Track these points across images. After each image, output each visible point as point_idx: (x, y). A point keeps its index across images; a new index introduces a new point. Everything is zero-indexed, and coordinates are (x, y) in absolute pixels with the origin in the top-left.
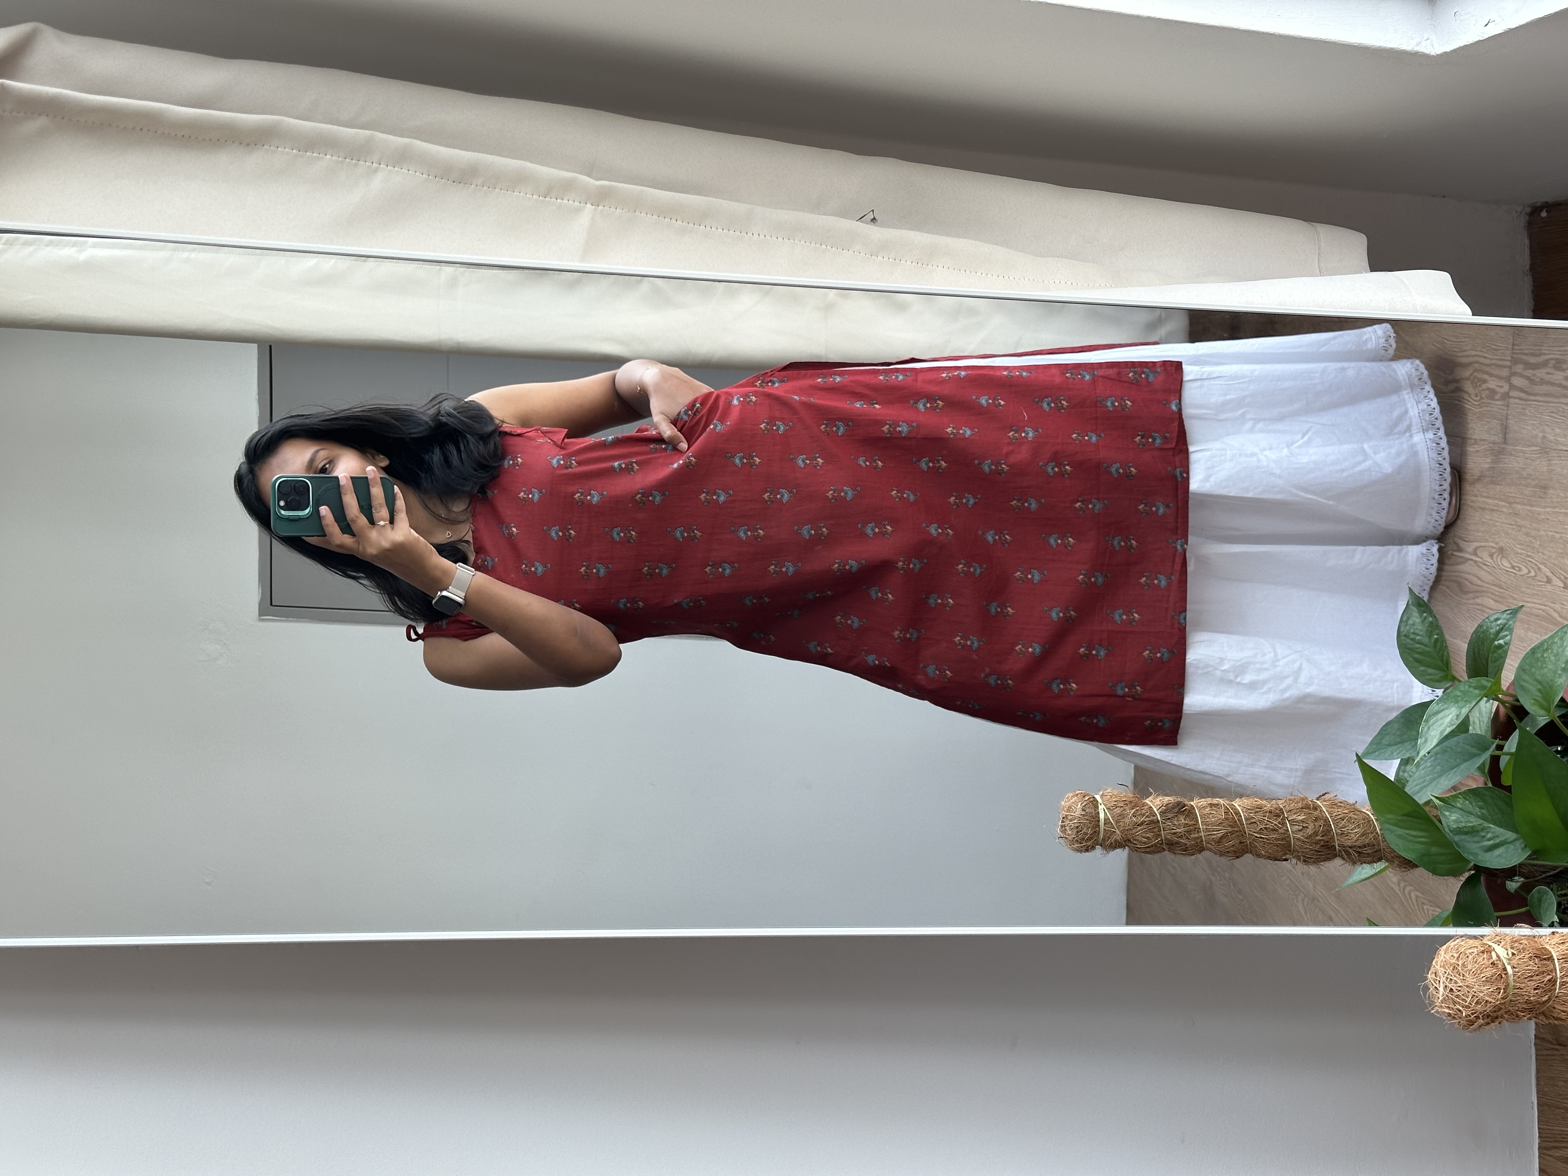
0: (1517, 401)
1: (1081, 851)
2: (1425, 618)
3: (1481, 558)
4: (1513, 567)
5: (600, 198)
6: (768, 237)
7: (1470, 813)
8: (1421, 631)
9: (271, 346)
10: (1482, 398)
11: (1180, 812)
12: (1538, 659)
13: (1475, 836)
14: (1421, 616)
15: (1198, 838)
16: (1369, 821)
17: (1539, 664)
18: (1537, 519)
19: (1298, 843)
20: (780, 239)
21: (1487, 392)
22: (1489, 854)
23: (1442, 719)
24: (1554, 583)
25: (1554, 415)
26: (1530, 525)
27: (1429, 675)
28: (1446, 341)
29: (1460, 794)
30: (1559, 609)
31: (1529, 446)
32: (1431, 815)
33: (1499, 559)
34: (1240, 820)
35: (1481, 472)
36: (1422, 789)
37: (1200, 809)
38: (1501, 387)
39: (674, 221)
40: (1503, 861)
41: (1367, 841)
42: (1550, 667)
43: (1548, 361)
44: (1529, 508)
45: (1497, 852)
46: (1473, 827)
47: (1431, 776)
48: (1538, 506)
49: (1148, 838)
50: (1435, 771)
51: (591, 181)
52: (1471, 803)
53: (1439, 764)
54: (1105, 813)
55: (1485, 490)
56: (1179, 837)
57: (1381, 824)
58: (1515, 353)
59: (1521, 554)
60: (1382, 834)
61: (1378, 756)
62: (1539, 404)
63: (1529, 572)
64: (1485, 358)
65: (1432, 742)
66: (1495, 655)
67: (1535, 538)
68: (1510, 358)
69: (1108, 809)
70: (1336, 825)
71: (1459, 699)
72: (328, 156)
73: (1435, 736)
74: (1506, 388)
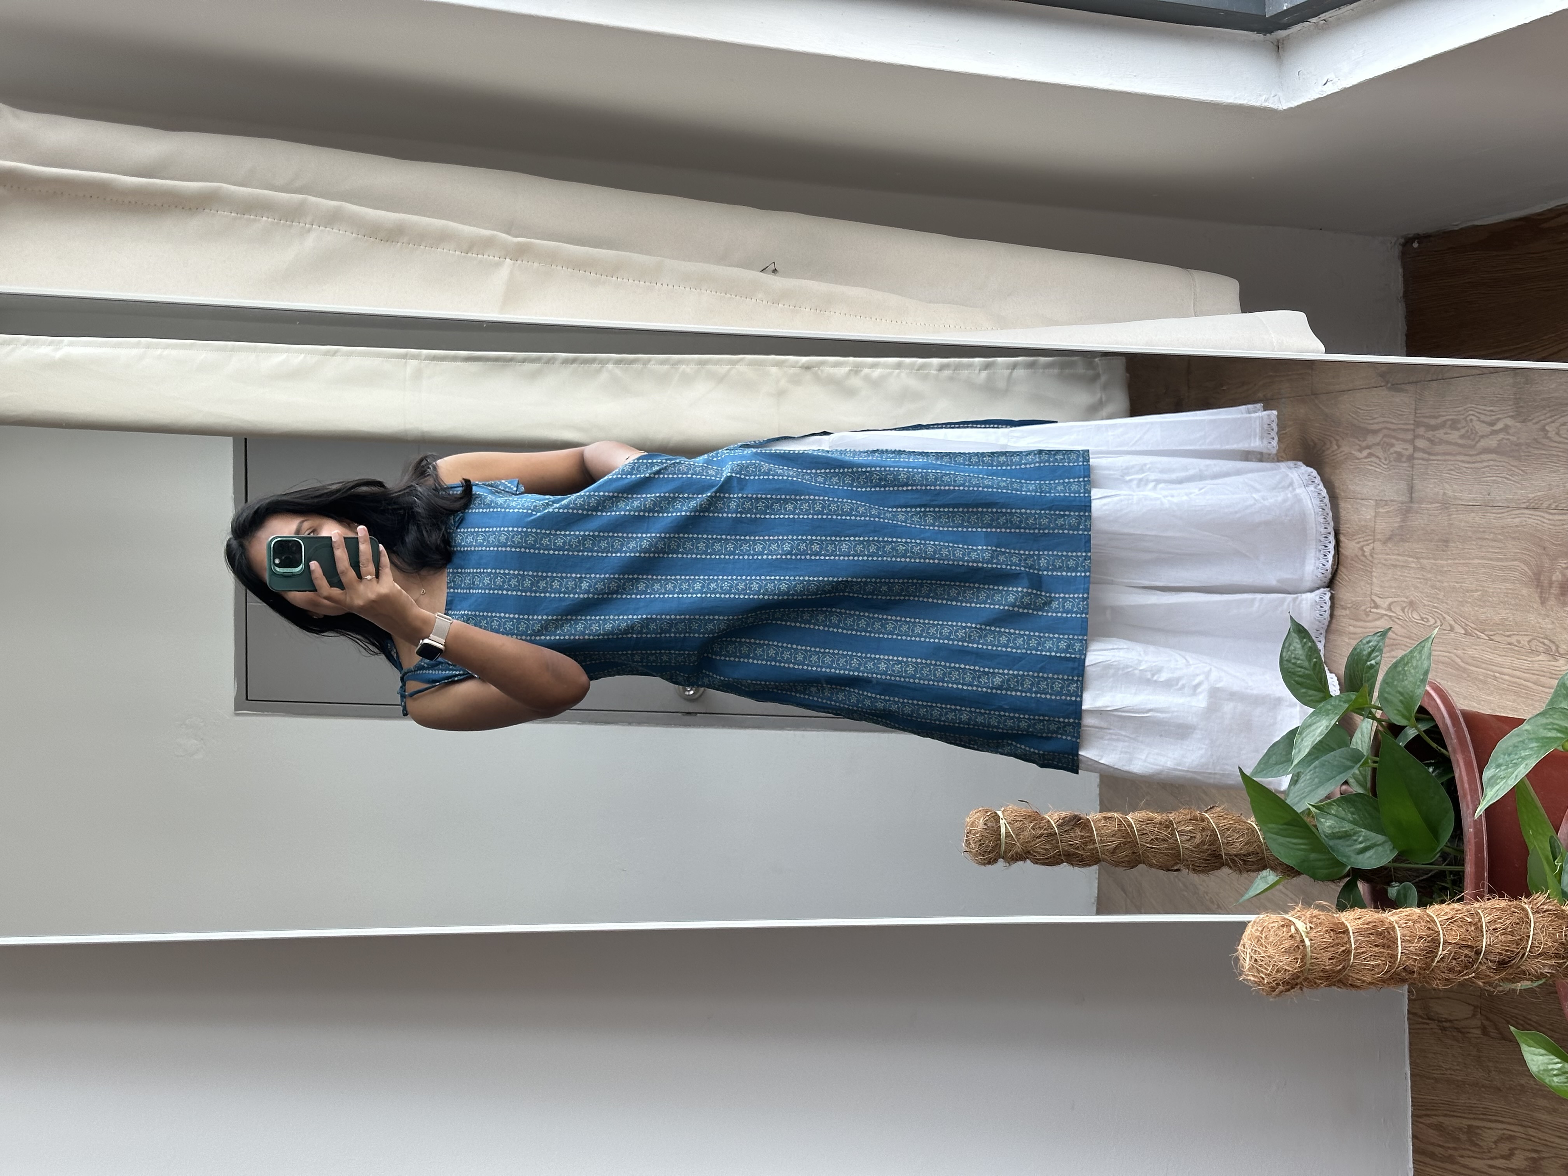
0: (1420, 461)
1: (984, 864)
2: (1305, 643)
3: (1395, 613)
4: (1422, 619)
5: (519, 253)
6: (676, 287)
7: (1343, 819)
8: (1301, 655)
9: (246, 439)
10: (1390, 461)
11: (1076, 825)
12: (1399, 673)
13: (1348, 840)
14: (1301, 642)
15: (1093, 849)
16: (1253, 830)
17: (1401, 676)
18: (1441, 571)
19: (1187, 852)
20: (688, 289)
21: (1395, 455)
22: (1361, 856)
23: (1314, 730)
24: (1456, 630)
25: (1452, 472)
26: (1435, 577)
27: (1310, 696)
28: (1359, 410)
29: (1334, 801)
30: (1462, 655)
31: (1432, 503)
32: (1310, 825)
33: (1410, 611)
34: (1133, 832)
35: (1392, 531)
36: (1301, 799)
37: (1095, 823)
38: (1406, 449)
39: (587, 273)
40: (1373, 862)
41: (1251, 849)
42: (1411, 679)
43: (1445, 422)
44: (1433, 561)
45: (1368, 854)
46: (1346, 831)
47: (1309, 788)
48: (1442, 559)
49: (1046, 849)
50: (1313, 783)
51: (510, 238)
52: (1344, 809)
53: (1317, 777)
54: (1006, 827)
55: (1396, 548)
56: (1076, 849)
57: (1264, 834)
58: (1418, 417)
59: (1428, 606)
60: (1265, 843)
61: (1265, 774)
62: (1439, 463)
63: (1436, 622)
64: (1392, 423)
65: (1304, 751)
66: (1367, 675)
67: (1439, 590)
68: (1413, 422)
69: (1009, 823)
70: (1222, 835)
71: (1330, 712)
72: (264, 218)
73: (1307, 746)
74: (1411, 450)
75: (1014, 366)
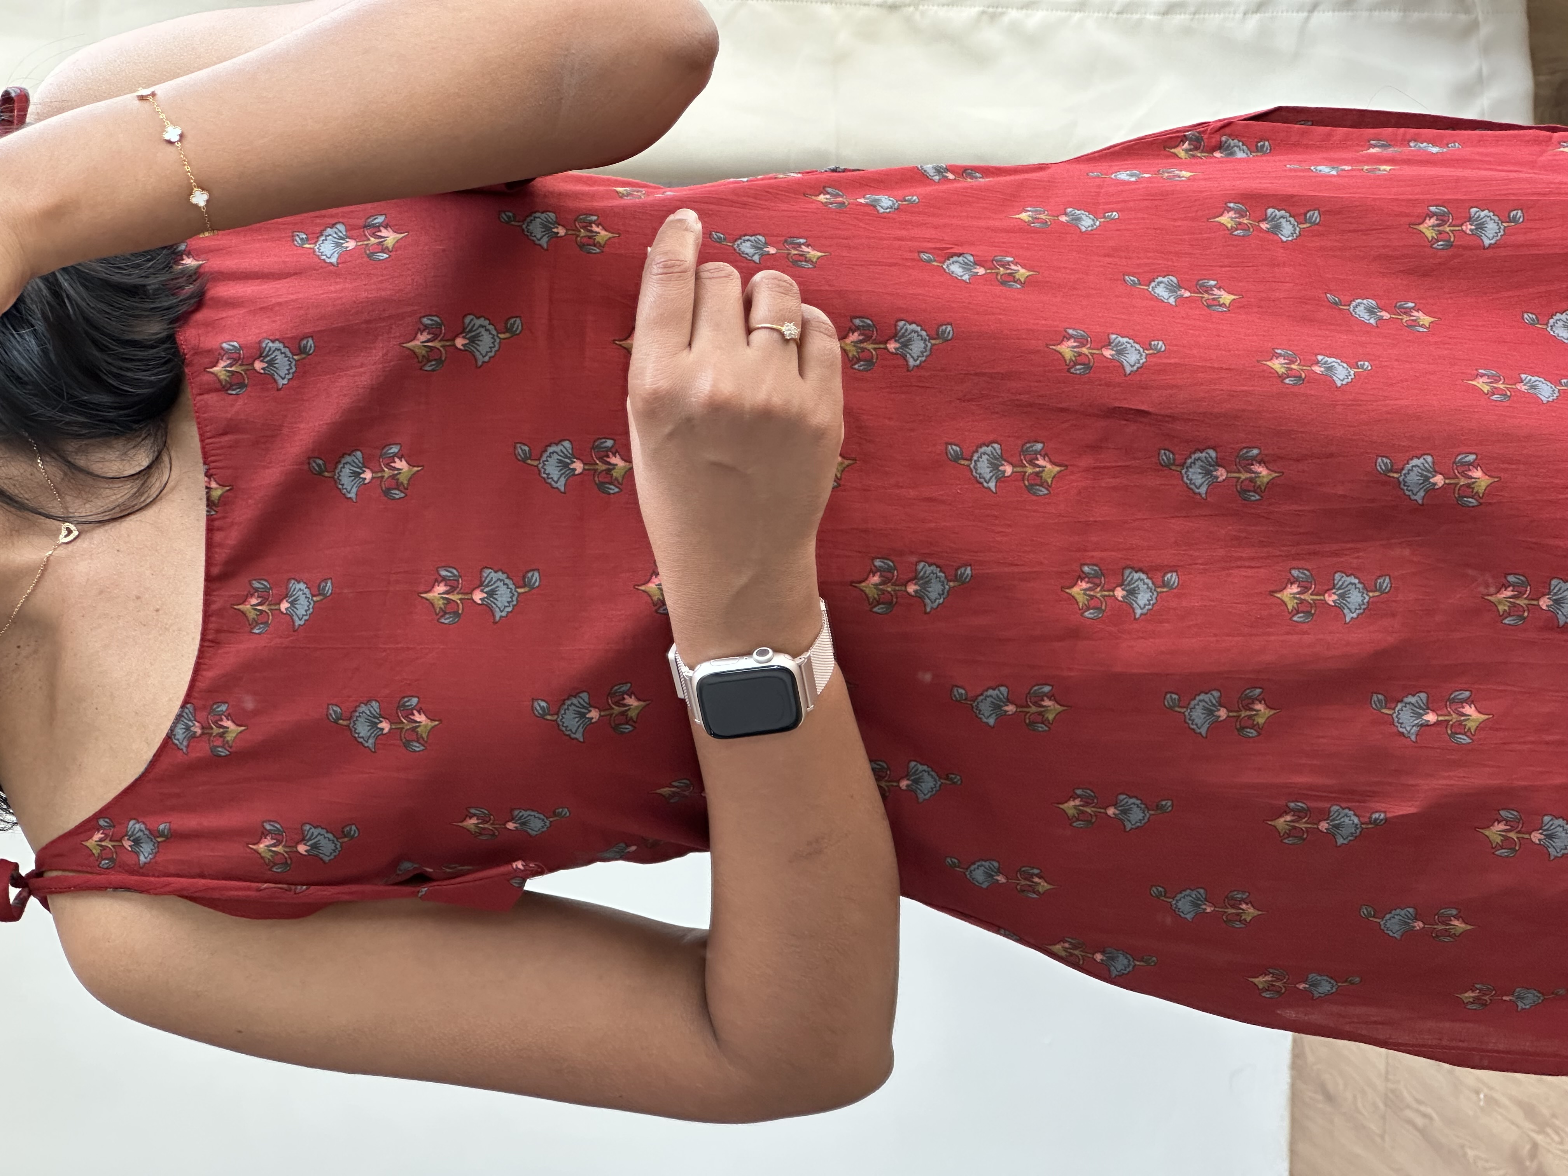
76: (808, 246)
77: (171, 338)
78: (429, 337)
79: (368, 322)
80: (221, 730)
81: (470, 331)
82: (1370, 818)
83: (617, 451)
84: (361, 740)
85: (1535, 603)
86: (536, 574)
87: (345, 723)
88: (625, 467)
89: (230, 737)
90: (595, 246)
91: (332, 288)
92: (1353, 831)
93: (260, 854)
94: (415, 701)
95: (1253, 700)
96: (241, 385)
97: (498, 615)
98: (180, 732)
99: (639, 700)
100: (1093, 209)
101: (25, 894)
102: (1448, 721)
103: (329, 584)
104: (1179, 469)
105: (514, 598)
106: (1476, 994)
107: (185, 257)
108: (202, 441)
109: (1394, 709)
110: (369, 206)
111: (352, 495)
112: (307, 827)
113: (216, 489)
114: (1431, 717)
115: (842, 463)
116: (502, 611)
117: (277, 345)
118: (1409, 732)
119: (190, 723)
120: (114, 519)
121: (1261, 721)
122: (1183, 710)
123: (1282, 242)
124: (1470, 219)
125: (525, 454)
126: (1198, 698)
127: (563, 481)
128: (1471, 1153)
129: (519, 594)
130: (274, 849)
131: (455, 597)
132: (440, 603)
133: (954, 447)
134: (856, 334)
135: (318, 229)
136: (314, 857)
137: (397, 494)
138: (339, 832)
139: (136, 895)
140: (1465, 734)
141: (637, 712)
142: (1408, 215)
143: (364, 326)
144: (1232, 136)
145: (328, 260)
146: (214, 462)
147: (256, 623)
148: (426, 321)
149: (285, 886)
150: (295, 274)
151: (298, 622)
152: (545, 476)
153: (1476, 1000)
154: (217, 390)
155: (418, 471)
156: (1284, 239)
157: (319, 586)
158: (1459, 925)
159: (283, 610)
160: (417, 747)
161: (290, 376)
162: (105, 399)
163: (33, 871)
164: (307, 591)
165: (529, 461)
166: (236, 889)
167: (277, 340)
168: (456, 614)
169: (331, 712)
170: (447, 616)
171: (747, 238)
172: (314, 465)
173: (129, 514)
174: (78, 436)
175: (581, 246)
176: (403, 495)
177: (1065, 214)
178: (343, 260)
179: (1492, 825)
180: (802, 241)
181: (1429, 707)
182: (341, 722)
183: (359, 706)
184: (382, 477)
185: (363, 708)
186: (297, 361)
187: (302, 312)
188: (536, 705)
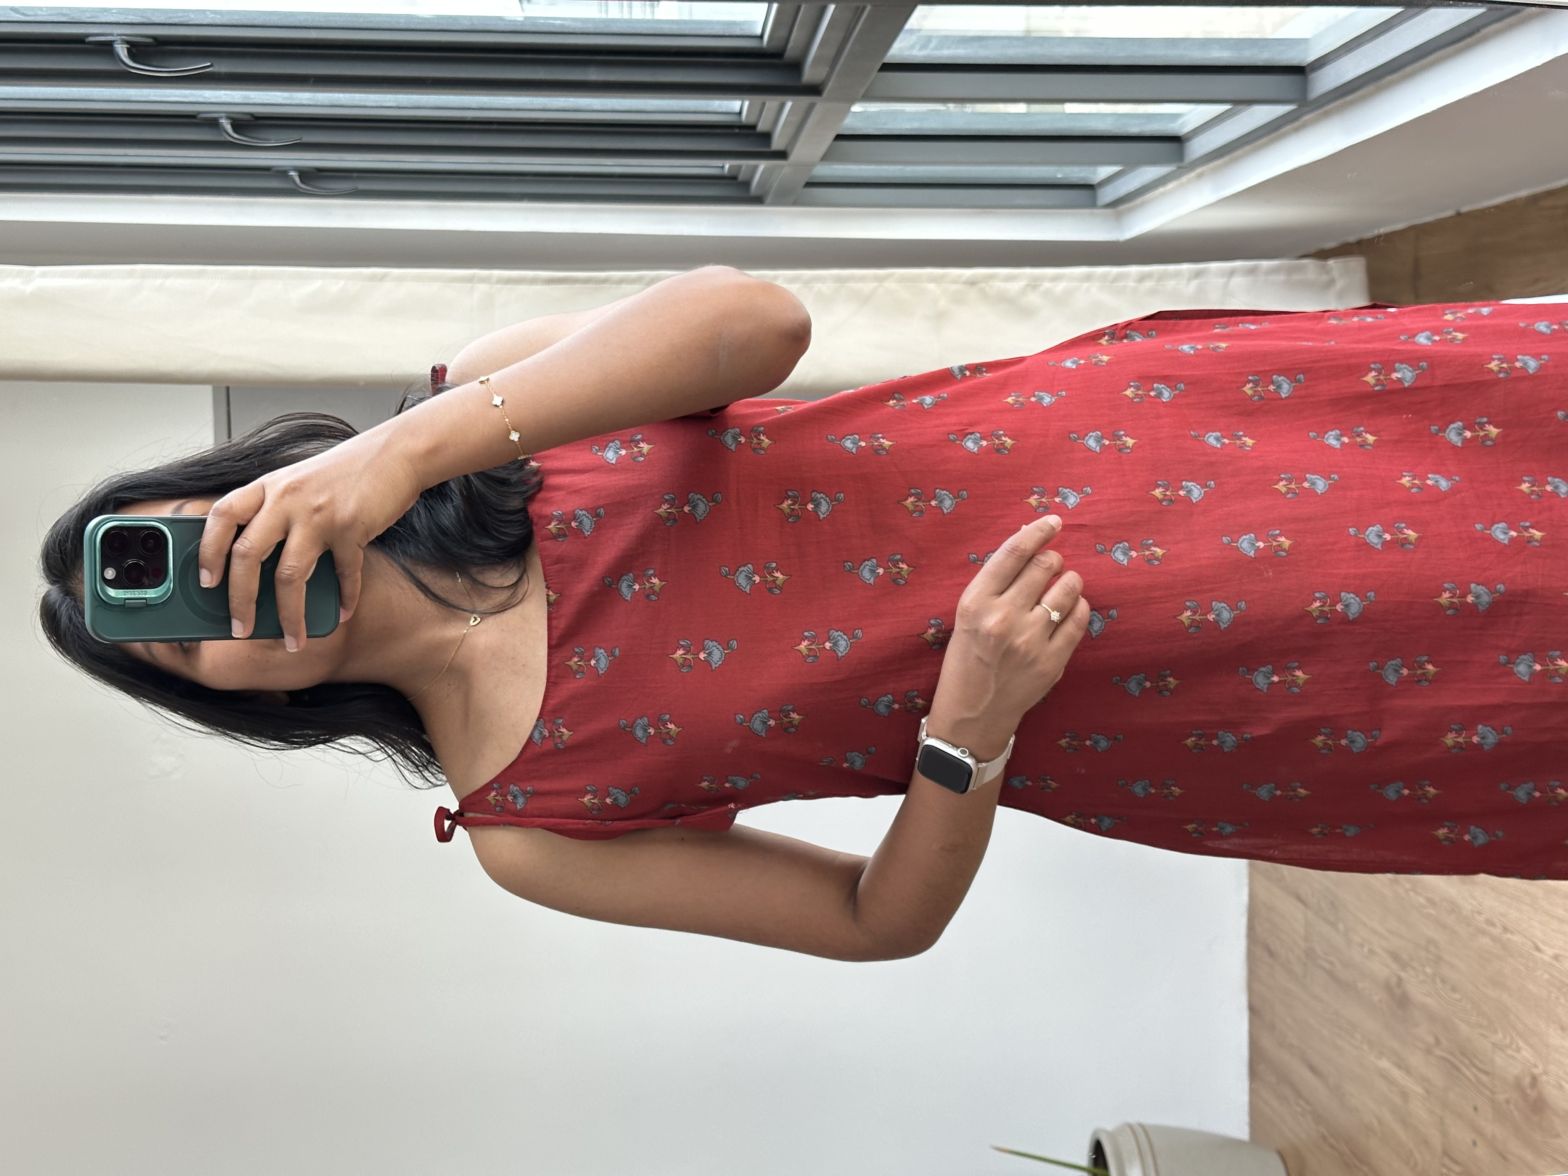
75: (1232, 273)
76: (883, 438)
77: (524, 510)
78: (669, 506)
79: (634, 498)
80: (560, 734)
81: (693, 502)
82: (1242, 737)
83: (778, 570)
84: (638, 739)
85: (1334, 608)
86: (735, 642)
87: (629, 730)
88: (783, 578)
89: (565, 738)
90: (761, 449)
91: (613, 478)
92: (1233, 744)
93: (584, 804)
94: (668, 717)
95: (1166, 676)
96: (565, 535)
97: (714, 666)
98: (537, 735)
99: (799, 715)
100: (1051, 391)
101: (454, 824)
102: (1286, 680)
103: (617, 650)
104: (1109, 553)
105: (723, 656)
106: (1319, 829)
107: (531, 461)
108: (543, 568)
109: (1253, 675)
110: (633, 429)
111: (628, 598)
112: (611, 788)
113: (552, 596)
114: (1275, 679)
115: (909, 569)
116: (716, 664)
117: (584, 512)
118: (1262, 688)
119: (542, 730)
120: (499, 612)
121: (1172, 687)
122: (1124, 684)
123: (1163, 402)
124: (1272, 382)
125: (726, 572)
126: (1132, 677)
127: (748, 587)
128: (1360, 985)
129: (726, 654)
130: (593, 801)
131: (689, 657)
132: (680, 661)
133: (973, 555)
134: (913, 498)
135: (605, 444)
136: (615, 805)
137: (654, 598)
138: (629, 792)
139: (515, 828)
140: (1296, 687)
141: (798, 721)
142: (1237, 382)
143: (632, 500)
144: (1133, 330)
145: (610, 462)
146: (551, 580)
147: (577, 672)
148: (666, 497)
149: (599, 822)
150: (593, 470)
151: (601, 672)
152: (738, 585)
153: (1320, 833)
154: (551, 539)
155: (665, 584)
156: (1164, 400)
157: (612, 651)
158: (1302, 792)
159: (592, 664)
160: (670, 742)
161: (591, 530)
162: (491, 543)
163: (458, 810)
164: (605, 654)
165: (729, 577)
166: (572, 823)
167: (583, 509)
168: (690, 666)
169: (621, 723)
170: (685, 668)
171: (848, 437)
172: (606, 581)
173: (507, 609)
174: (477, 565)
175: (754, 449)
176: (657, 598)
177: (1034, 396)
178: (618, 461)
179: (1317, 737)
180: (880, 435)
181: (1274, 673)
182: (627, 729)
183: (637, 720)
184: (645, 588)
185: (639, 721)
186: (595, 521)
187: (597, 493)
188: (737, 717)
